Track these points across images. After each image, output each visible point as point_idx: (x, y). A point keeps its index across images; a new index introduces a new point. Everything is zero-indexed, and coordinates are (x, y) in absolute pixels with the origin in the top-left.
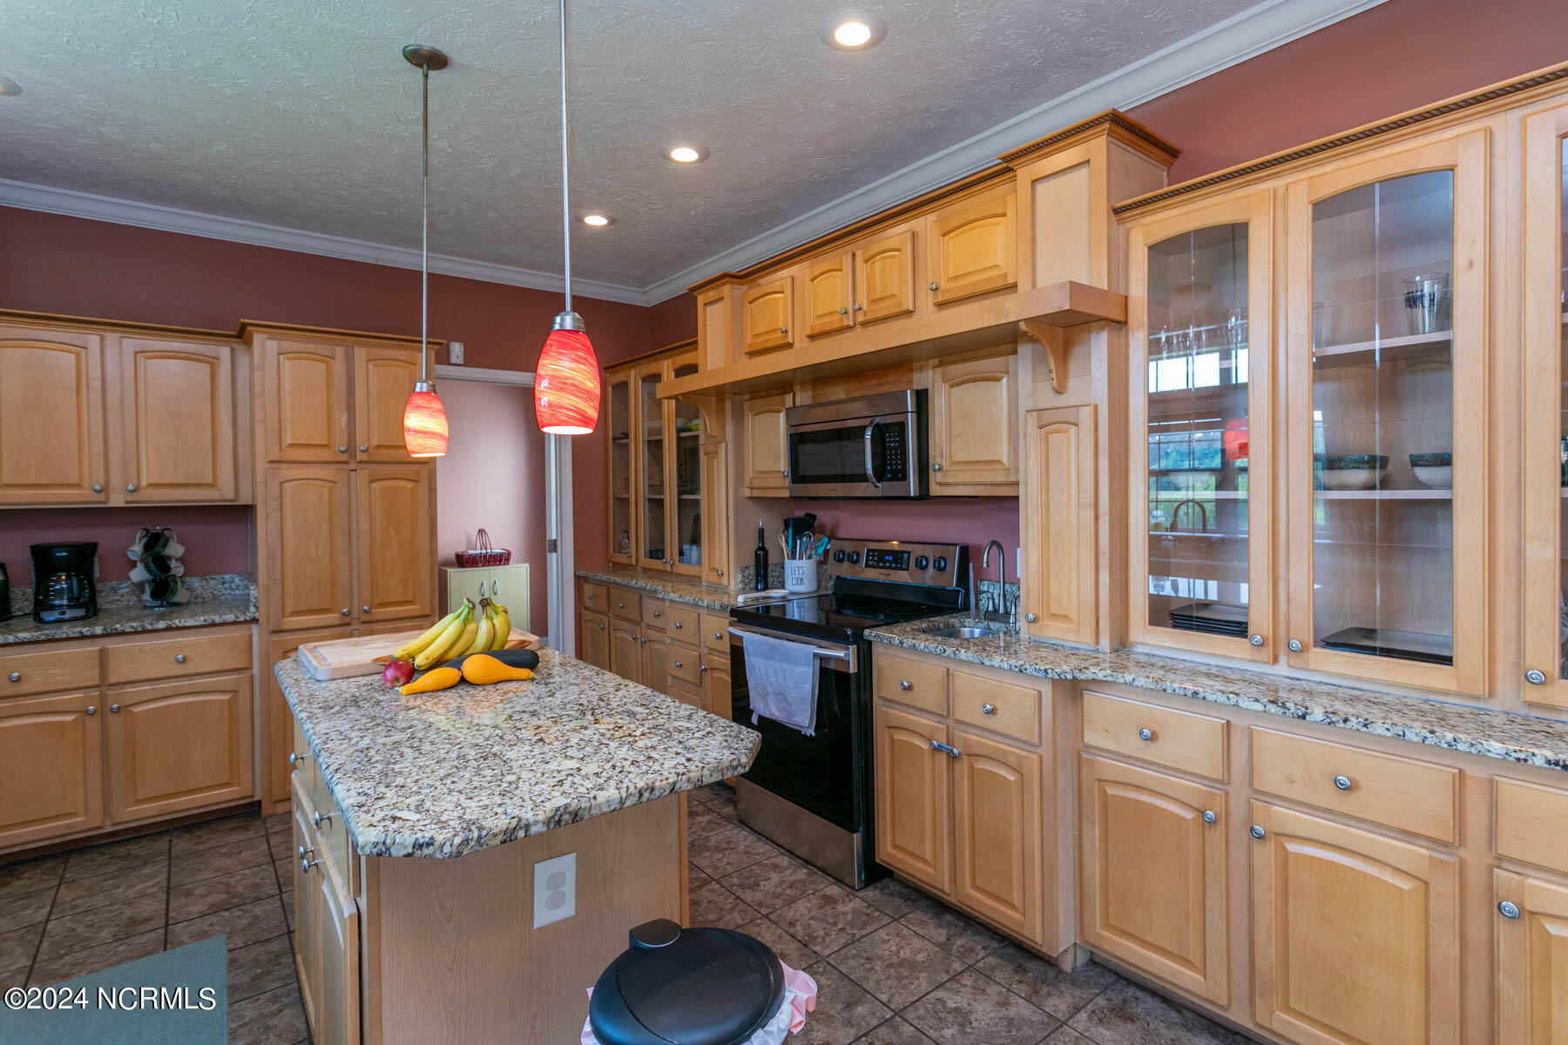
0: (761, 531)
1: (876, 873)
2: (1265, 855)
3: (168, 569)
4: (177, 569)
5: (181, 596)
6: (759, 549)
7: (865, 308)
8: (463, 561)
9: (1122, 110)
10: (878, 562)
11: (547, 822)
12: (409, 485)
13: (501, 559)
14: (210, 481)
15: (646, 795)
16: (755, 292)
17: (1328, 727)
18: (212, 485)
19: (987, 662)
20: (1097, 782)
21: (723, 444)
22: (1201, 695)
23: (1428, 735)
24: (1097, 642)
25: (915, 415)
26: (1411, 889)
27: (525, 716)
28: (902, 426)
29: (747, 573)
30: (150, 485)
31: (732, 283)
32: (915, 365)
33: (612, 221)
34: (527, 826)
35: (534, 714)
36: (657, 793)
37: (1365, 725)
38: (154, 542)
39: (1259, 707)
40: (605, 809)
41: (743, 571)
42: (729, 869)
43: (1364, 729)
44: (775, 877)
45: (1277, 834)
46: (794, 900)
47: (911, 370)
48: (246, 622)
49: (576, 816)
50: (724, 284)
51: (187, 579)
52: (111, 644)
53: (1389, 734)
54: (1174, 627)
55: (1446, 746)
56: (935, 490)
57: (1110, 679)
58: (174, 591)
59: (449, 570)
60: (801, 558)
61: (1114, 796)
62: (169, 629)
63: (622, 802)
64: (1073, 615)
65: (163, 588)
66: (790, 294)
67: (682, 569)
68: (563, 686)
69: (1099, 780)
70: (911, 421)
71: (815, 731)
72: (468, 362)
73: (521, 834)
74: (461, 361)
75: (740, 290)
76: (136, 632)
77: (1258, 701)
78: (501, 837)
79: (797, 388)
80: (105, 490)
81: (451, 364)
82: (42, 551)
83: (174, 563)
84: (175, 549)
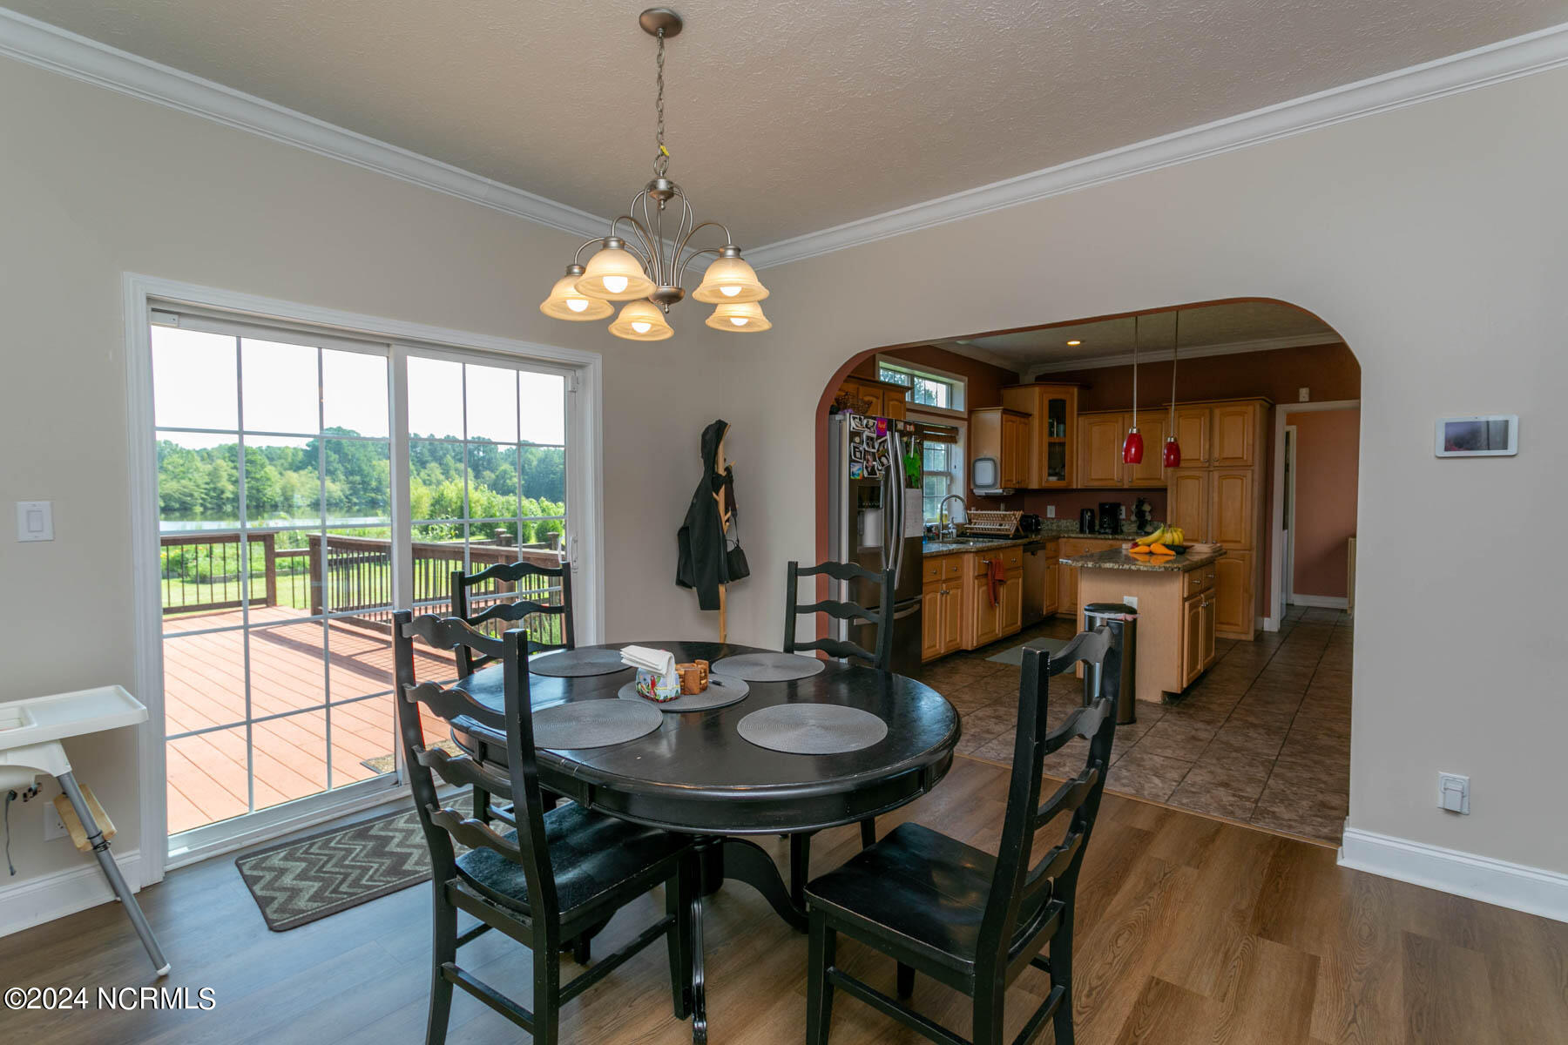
4: (1148, 516)
12: (1241, 479)
14: (1158, 477)
18: (1156, 479)
38: (1140, 503)
51: (1153, 522)
52: (1115, 543)
58: (1145, 527)
59: (1350, 539)
65: (1142, 525)
72: (1312, 399)
74: (1307, 399)
76: (1125, 540)
80: (1122, 481)
81: (1299, 402)
82: (1102, 506)
83: (1147, 514)
84: (1147, 508)
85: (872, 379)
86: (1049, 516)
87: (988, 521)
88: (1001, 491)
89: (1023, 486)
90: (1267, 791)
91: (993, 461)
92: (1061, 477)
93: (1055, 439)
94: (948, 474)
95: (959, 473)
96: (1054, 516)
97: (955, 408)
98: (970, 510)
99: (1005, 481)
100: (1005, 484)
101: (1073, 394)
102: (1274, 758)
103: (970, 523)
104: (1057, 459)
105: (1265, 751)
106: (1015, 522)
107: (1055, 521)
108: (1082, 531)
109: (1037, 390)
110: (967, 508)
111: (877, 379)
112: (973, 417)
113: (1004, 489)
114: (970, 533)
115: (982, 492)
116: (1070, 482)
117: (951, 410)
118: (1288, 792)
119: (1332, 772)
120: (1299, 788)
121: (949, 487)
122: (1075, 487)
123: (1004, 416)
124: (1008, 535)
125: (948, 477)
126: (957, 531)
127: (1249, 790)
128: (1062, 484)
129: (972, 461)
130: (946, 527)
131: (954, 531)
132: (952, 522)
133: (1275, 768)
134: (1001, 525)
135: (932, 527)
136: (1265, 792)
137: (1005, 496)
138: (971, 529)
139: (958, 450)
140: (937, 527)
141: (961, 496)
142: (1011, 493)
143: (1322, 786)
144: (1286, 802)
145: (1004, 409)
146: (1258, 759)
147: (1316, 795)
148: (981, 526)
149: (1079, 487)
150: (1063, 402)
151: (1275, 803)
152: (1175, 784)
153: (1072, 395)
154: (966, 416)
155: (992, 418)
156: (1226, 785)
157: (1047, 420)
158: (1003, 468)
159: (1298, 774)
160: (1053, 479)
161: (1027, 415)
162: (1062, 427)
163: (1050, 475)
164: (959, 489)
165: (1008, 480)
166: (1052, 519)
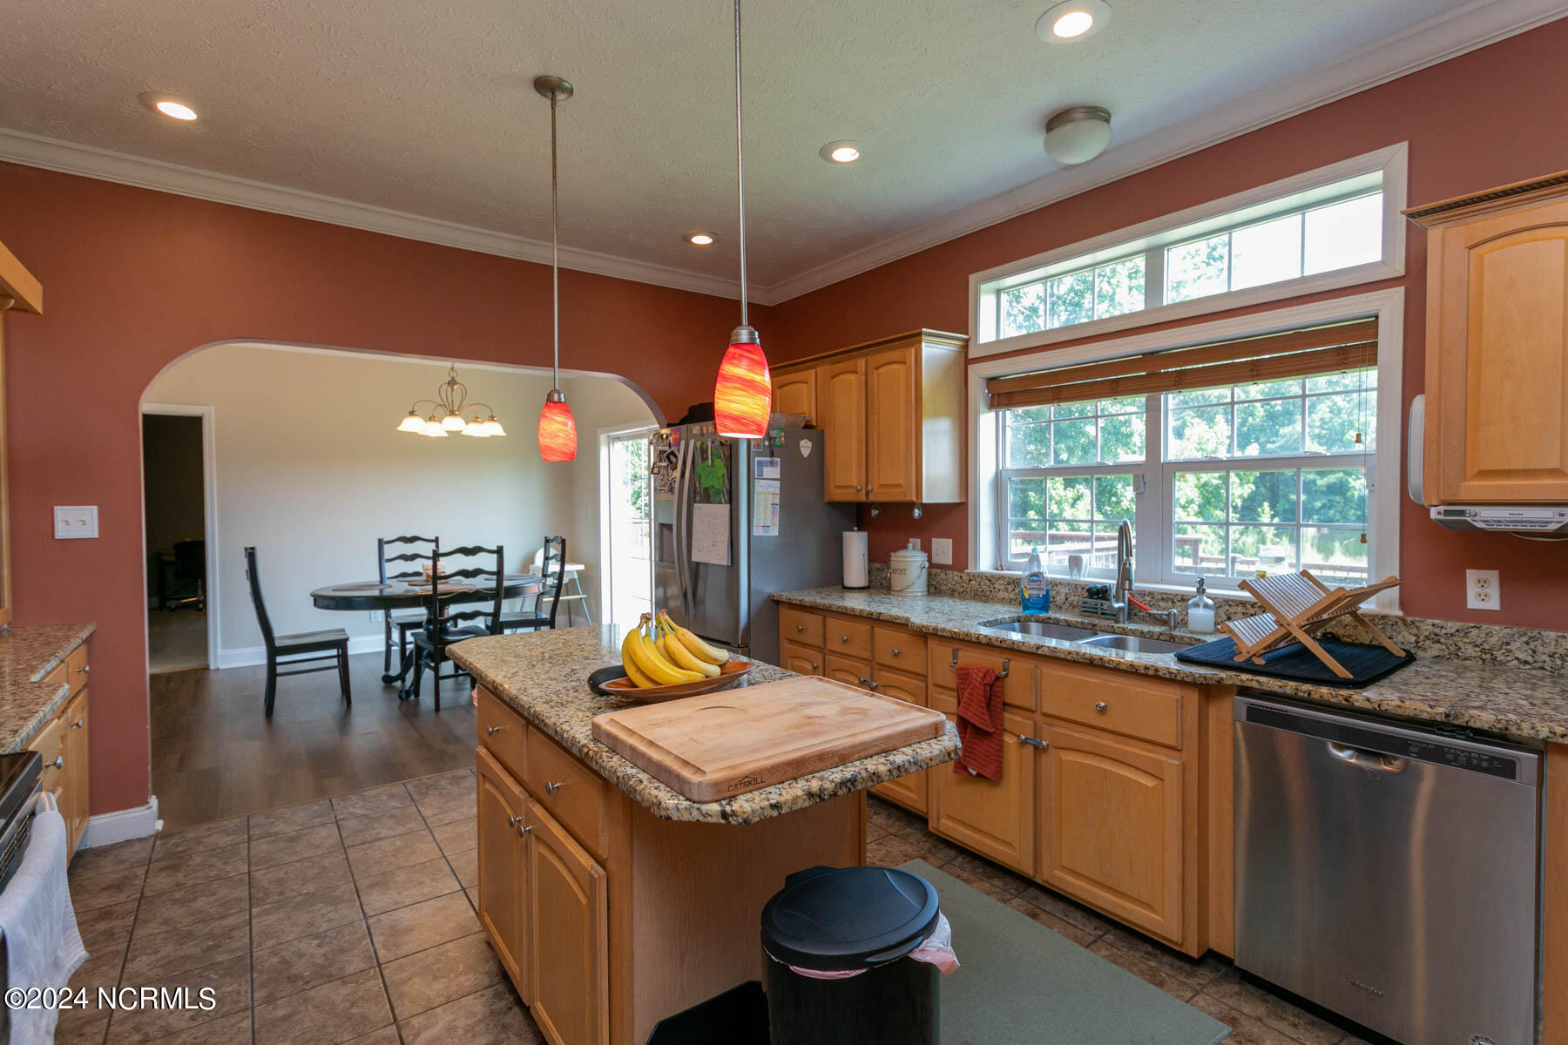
27: (592, 656)
35: (587, 658)
68: (563, 678)
90: (244, 853)
102: (255, 911)
105: (273, 918)
118: (219, 865)
119: (164, 928)
120: (208, 877)
127: (264, 846)
133: (247, 894)
136: (246, 853)
143: (178, 895)
144: (219, 851)
146: (277, 898)
147: (186, 876)
151: (230, 845)
152: (341, 817)
156: (293, 840)
159: (212, 899)
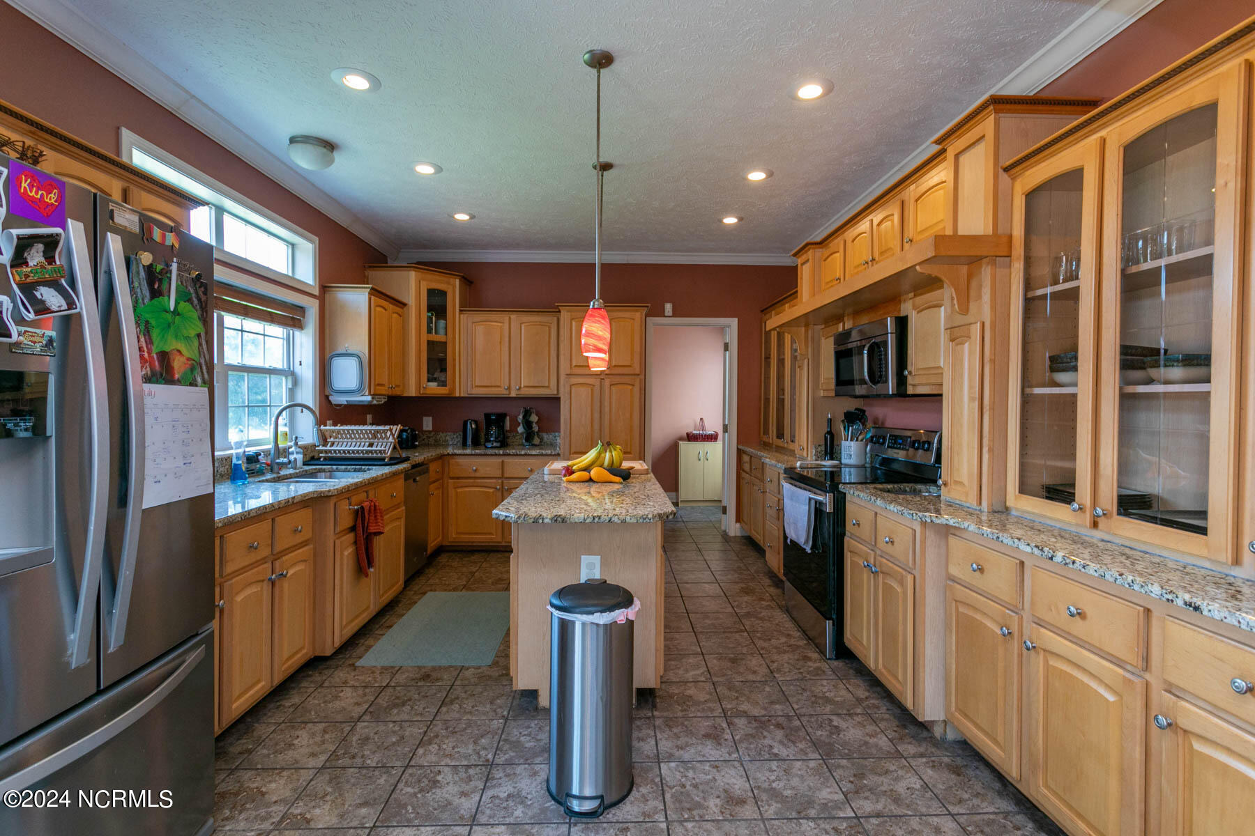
0: (830, 421)
1: (843, 652)
2: (1037, 662)
3: (532, 428)
4: (536, 428)
5: (536, 441)
6: (828, 433)
7: (877, 259)
8: (691, 438)
9: (1032, 94)
10: (894, 444)
11: (552, 519)
12: (630, 387)
13: (712, 438)
14: (547, 385)
15: (597, 520)
16: (827, 252)
17: (1064, 566)
18: (548, 387)
19: (888, 508)
20: (954, 604)
21: (806, 360)
22: (1000, 540)
23: (1118, 577)
24: (980, 504)
25: (894, 335)
26: (1114, 702)
28: (885, 343)
29: (819, 449)
30: (525, 387)
31: (813, 248)
32: (902, 298)
33: (741, 219)
34: (543, 519)
36: (602, 520)
37: (1084, 567)
38: (527, 413)
39: (1028, 549)
40: (577, 521)
41: (816, 448)
42: (760, 629)
43: (1083, 570)
44: (783, 640)
45: (1045, 650)
46: (785, 652)
47: (900, 302)
48: (555, 455)
49: (564, 520)
50: (809, 250)
51: (540, 434)
52: (506, 459)
53: (1096, 575)
54: (1048, 498)
55: (1127, 586)
56: (910, 391)
57: (957, 525)
58: (533, 439)
59: (680, 442)
60: (852, 440)
61: (963, 613)
62: (526, 455)
63: (585, 520)
64: (966, 482)
65: (529, 437)
66: (842, 254)
67: (779, 442)
69: (956, 601)
70: (891, 341)
71: (811, 549)
72: (675, 314)
73: (541, 521)
74: (671, 314)
75: (819, 252)
76: (514, 455)
77: (1028, 545)
78: (533, 520)
79: (846, 319)
80: (509, 388)
81: (665, 316)
82: (487, 416)
83: (534, 425)
84: (534, 418)
85: (115, 158)
86: (425, 428)
87: (352, 439)
88: (369, 398)
89: (397, 392)
91: (359, 357)
92: (443, 384)
93: (433, 337)
94: (290, 373)
95: (307, 371)
96: (431, 429)
97: (299, 276)
98: (325, 425)
99: (375, 385)
100: (375, 390)
101: (454, 286)
103: (325, 443)
104: (437, 361)
106: (391, 439)
107: (433, 433)
108: (464, 445)
109: (413, 275)
110: (320, 421)
111: (125, 159)
112: (327, 296)
113: (374, 396)
114: (325, 459)
115: (342, 400)
116: (453, 389)
117: (293, 278)
121: (292, 392)
122: (457, 395)
123: (373, 298)
124: (383, 459)
125: (290, 379)
126: (305, 455)
128: (443, 391)
129: (327, 356)
130: (286, 452)
131: (300, 457)
132: (296, 444)
134: (371, 445)
135: (258, 454)
137: (375, 405)
138: (326, 452)
139: (305, 342)
140: (267, 453)
141: (311, 404)
142: (383, 401)
145: (372, 289)
148: (342, 446)
149: (462, 395)
150: (443, 294)
153: (453, 288)
154: (316, 292)
155: (356, 299)
157: (425, 314)
158: (371, 368)
160: (433, 385)
161: (404, 305)
162: (442, 323)
163: (429, 381)
164: (308, 395)
165: (379, 385)
166: (429, 432)
